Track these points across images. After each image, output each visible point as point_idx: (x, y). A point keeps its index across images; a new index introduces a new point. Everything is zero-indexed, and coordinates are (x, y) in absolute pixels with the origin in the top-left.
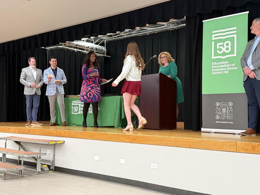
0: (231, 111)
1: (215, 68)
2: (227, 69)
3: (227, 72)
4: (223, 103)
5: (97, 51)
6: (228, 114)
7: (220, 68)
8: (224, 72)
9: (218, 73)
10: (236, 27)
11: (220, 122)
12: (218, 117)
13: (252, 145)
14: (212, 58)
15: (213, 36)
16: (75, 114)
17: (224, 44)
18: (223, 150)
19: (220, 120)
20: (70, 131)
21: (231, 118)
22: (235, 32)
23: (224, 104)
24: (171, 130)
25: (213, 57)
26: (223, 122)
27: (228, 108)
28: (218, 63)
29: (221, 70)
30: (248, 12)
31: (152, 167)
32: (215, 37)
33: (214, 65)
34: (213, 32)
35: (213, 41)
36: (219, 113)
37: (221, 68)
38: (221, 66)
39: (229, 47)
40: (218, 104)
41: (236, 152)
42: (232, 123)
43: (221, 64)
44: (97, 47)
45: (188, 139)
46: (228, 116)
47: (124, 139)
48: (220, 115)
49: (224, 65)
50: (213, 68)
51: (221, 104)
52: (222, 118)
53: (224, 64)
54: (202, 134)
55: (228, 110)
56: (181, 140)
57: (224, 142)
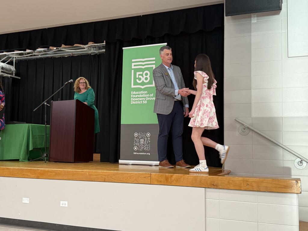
3: (146, 102)
4: (141, 134)
6: (146, 145)
9: (137, 103)
10: (155, 58)
12: (136, 148)
13: (165, 176)
15: (133, 64)
17: (143, 73)
21: (149, 149)
22: (154, 62)
25: (133, 86)
27: (146, 139)
29: (140, 99)
31: (61, 205)
32: (135, 66)
33: (133, 95)
34: (133, 60)
35: (133, 69)
36: (137, 144)
38: (140, 96)
39: (148, 76)
40: (136, 135)
41: (150, 184)
42: (149, 154)
43: (141, 93)
44: (4, 66)
45: (103, 172)
48: (138, 146)
51: (139, 135)
52: (140, 149)
54: (120, 166)
56: (95, 174)
57: (139, 173)
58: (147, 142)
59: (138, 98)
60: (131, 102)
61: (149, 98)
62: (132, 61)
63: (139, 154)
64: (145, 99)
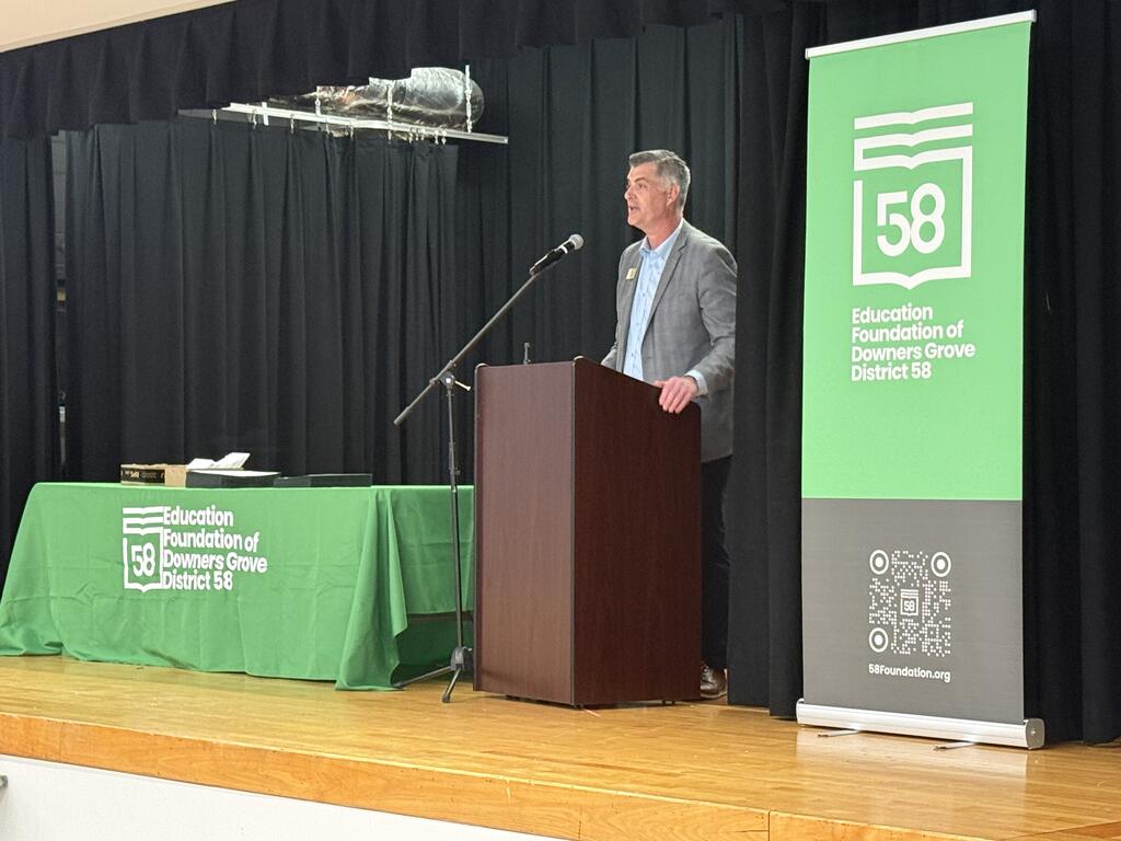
0: (942, 605)
1: (870, 345)
2: (923, 352)
3: (926, 372)
4: (904, 558)
6: (931, 623)
7: (891, 344)
8: (909, 372)
11: (889, 671)
14: (855, 283)
16: (144, 589)
17: (910, 197)
19: (889, 659)
21: (944, 648)
22: (966, 131)
23: (910, 560)
26: (906, 672)
27: (928, 587)
28: (881, 317)
30: (1029, 16)
32: (868, 154)
33: (862, 326)
35: (861, 175)
36: (886, 616)
39: (936, 218)
40: (879, 561)
42: (948, 680)
43: (898, 319)
46: (930, 636)
48: (889, 628)
49: (908, 330)
50: (858, 342)
51: (895, 562)
52: (900, 643)
53: (909, 324)
55: (927, 602)
56: (542, 797)
58: (936, 606)
59: (883, 345)
60: (854, 368)
61: (940, 348)
62: (857, 127)
63: (895, 672)
64: (920, 355)
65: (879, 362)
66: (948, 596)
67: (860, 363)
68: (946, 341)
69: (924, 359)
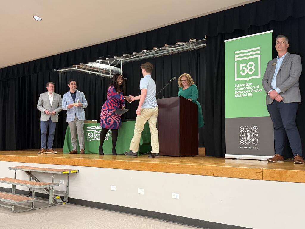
1: (239, 91)
2: (250, 91)
3: (251, 94)
4: (247, 128)
5: (113, 73)
6: (253, 139)
7: (243, 90)
8: (247, 95)
9: (242, 96)
10: (260, 47)
11: (244, 148)
12: (242, 142)
13: (279, 172)
15: (236, 56)
16: (90, 140)
17: (247, 65)
18: (248, 178)
19: (244, 146)
20: (85, 159)
21: (257, 143)
22: (259, 52)
23: (249, 128)
24: (192, 156)
25: (236, 79)
26: (248, 148)
27: (253, 133)
28: (241, 85)
29: (245, 92)
30: (272, 31)
31: (173, 197)
32: (237, 58)
33: (237, 88)
34: (236, 52)
35: (236, 61)
36: (243, 138)
37: (245, 90)
38: (244, 88)
39: (253, 68)
40: (242, 128)
41: (263, 180)
42: (257, 149)
43: (245, 86)
44: (113, 69)
45: (212, 166)
47: (143, 167)
48: (244, 140)
49: (247, 88)
50: (236, 90)
51: (245, 128)
52: (247, 143)
53: (247, 86)
54: (226, 160)
55: (253, 135)
56: (204, 168)
57: (249, 169)
58: (255, 136)
60: (235, 95)
61: (254, 90)
63: (246, 148)
64: (250, 92)
65: (241, 93)
66: (257, 134)
67: (237, 94)
68: (255, 89)
69: (251, 92)
